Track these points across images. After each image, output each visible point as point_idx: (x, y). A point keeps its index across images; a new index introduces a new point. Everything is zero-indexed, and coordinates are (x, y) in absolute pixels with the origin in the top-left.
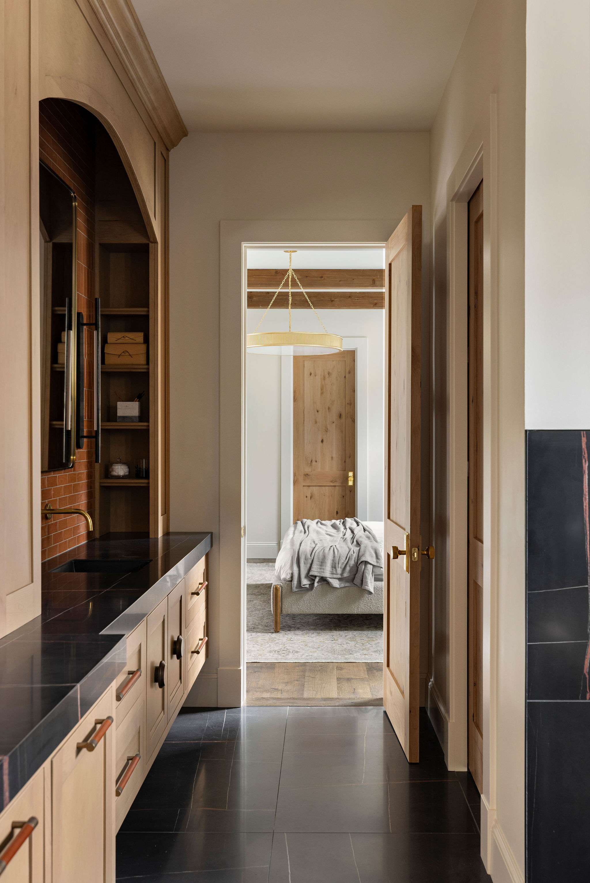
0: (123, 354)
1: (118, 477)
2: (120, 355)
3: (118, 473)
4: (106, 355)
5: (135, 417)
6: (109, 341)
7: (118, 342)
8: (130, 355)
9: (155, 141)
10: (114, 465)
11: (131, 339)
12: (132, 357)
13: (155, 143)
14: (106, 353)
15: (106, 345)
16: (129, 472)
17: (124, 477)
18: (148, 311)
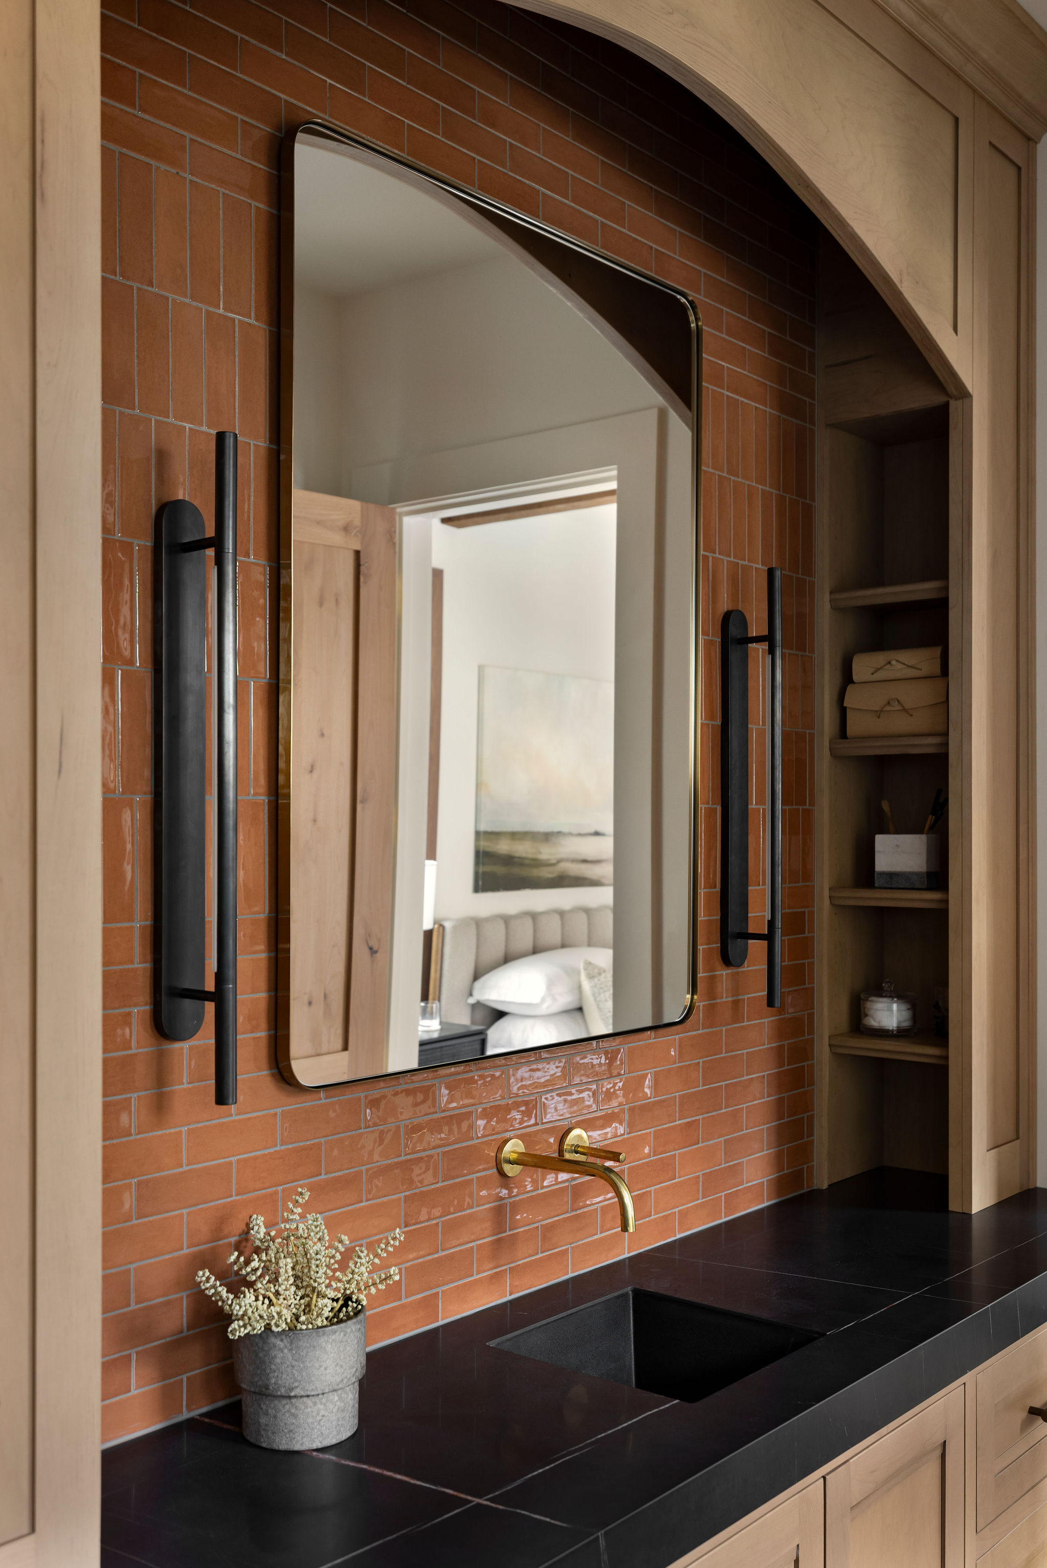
0: (888, 708)
1: (882, 1034)
2: (881, 711)
3: (879, 1022)
4: (850, 716)
5: (917, 874)
6: (855, 678)
7: (877, 676)
8: (904, 710)
9: (956, 114)
10: (872, 1001)
11: (908, 666)
12: (912, 715)
13: (957, 120)
14: (849, 708)
15: (850, 688)
16: (914, 1018)
17: (900, 1034)
18: (946, 589)
